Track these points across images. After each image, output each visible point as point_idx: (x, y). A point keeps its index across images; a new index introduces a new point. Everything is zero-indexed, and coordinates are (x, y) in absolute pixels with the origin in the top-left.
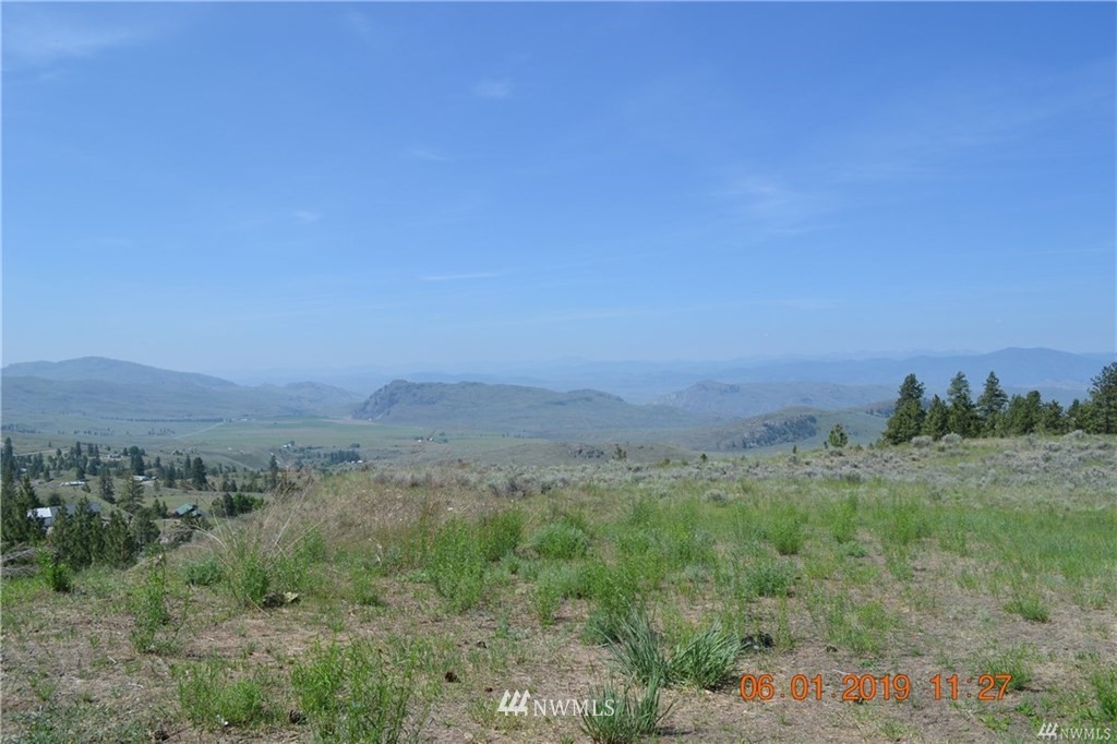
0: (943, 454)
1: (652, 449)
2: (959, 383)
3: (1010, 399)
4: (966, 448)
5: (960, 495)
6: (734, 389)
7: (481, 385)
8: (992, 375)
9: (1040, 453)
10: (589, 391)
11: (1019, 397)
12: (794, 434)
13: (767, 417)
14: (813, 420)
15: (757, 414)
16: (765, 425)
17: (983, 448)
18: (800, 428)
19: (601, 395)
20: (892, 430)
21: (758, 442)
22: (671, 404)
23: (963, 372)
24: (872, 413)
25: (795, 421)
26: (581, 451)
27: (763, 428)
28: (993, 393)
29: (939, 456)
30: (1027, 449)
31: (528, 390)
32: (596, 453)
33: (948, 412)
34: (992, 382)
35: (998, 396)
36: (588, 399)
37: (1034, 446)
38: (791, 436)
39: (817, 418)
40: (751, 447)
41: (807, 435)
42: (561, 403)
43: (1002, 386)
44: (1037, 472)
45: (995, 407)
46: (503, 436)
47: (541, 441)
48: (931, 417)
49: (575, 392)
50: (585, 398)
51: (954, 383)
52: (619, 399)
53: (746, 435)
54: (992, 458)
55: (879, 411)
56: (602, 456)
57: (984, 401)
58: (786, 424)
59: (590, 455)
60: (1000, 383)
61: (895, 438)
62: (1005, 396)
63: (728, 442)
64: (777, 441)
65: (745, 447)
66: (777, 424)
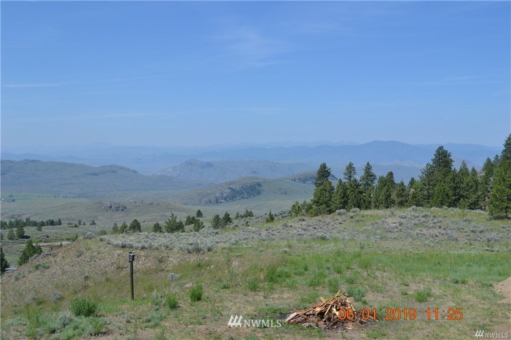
0: (353, 220)
1: (158, 204)
2: (350, 169)
3: (378, 178)
4: (363, 216)
5: (371, 246)
6: (210, 165)
7: (38, 161)
8: (368, 164)
9: (397, 220)
10: (115, 166)
11: (383, 177)
12: (248, 194)
13: (231, 183)
14: (259, 185)
15: (224, 182)
16: (230, 188)
17: (371, 216)
18: (252, 190)
19: (122, 168)
20: (316, 199)
21: (225, 199)
22: (169, 175)
23: (353, 162)
24: (295, 180)
25: (248, 185)
26: (111, 207)
27: (229, 190)
28: (369, 175)
29: (351, 221)
30: (391, 217)
31: (72, 165)
32: (121, 208)
33: (347, 189)
34: (368, 168)
35: (371, 176)
36: (114, 172)
37: (394, 215)
38: (246, 195)
39: (261, 183)
40: (221, 203)
41: (255, 194)
42: (95, 174)
43: (374, 171)
44: (397, 232)
45: (370, 182)
46: (55, 196)
47: (84, 200)
48: (338, 192)
49: (104, 166)
50: (112, 170)
51: (347, 169)
52: (135, 172)
53: (218, 195)
54: (376, 223)
55: (299, 179)
56: (125, 210)
57: (363, 179)
58: (243, 187)
59: (117, 209)
60: (372, 169)
61: (318, 202)
62: (375, 176)
63: (207, 199)
64: (237, 198)
65: (217, 202)
66: (237, 187)
